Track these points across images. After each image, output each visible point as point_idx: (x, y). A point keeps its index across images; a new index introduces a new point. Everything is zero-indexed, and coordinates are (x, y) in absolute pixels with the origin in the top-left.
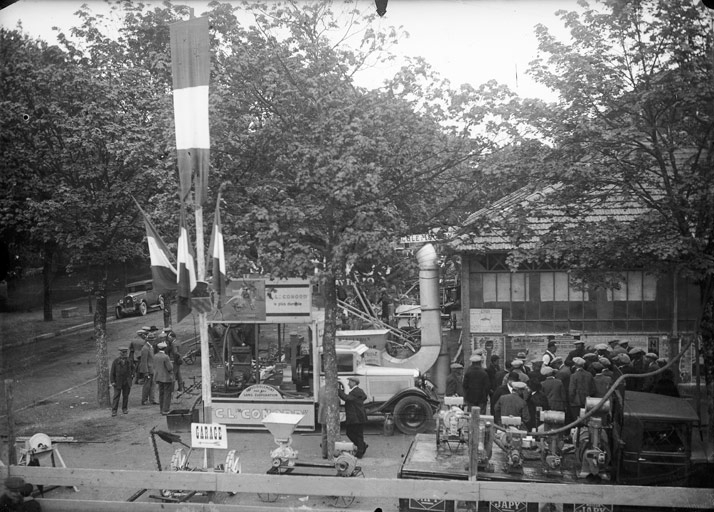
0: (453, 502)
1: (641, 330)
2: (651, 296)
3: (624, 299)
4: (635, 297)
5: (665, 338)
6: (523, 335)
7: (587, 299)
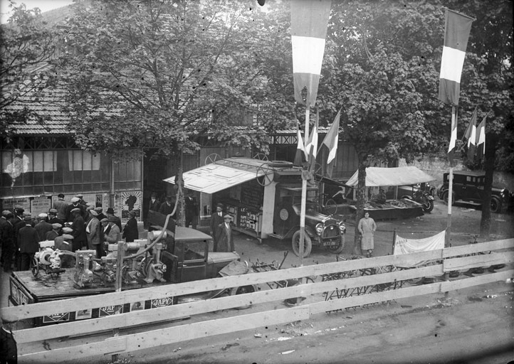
0: (75, 312)
1: (91, 190)
2: (97, 167)
3: (79, 169)
4: (87, 168)
5: (106, 194)
6: (11, 197)
7: (56, 170)
